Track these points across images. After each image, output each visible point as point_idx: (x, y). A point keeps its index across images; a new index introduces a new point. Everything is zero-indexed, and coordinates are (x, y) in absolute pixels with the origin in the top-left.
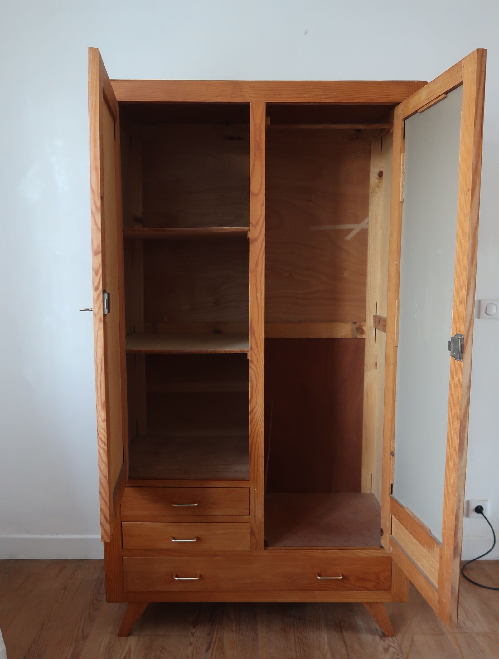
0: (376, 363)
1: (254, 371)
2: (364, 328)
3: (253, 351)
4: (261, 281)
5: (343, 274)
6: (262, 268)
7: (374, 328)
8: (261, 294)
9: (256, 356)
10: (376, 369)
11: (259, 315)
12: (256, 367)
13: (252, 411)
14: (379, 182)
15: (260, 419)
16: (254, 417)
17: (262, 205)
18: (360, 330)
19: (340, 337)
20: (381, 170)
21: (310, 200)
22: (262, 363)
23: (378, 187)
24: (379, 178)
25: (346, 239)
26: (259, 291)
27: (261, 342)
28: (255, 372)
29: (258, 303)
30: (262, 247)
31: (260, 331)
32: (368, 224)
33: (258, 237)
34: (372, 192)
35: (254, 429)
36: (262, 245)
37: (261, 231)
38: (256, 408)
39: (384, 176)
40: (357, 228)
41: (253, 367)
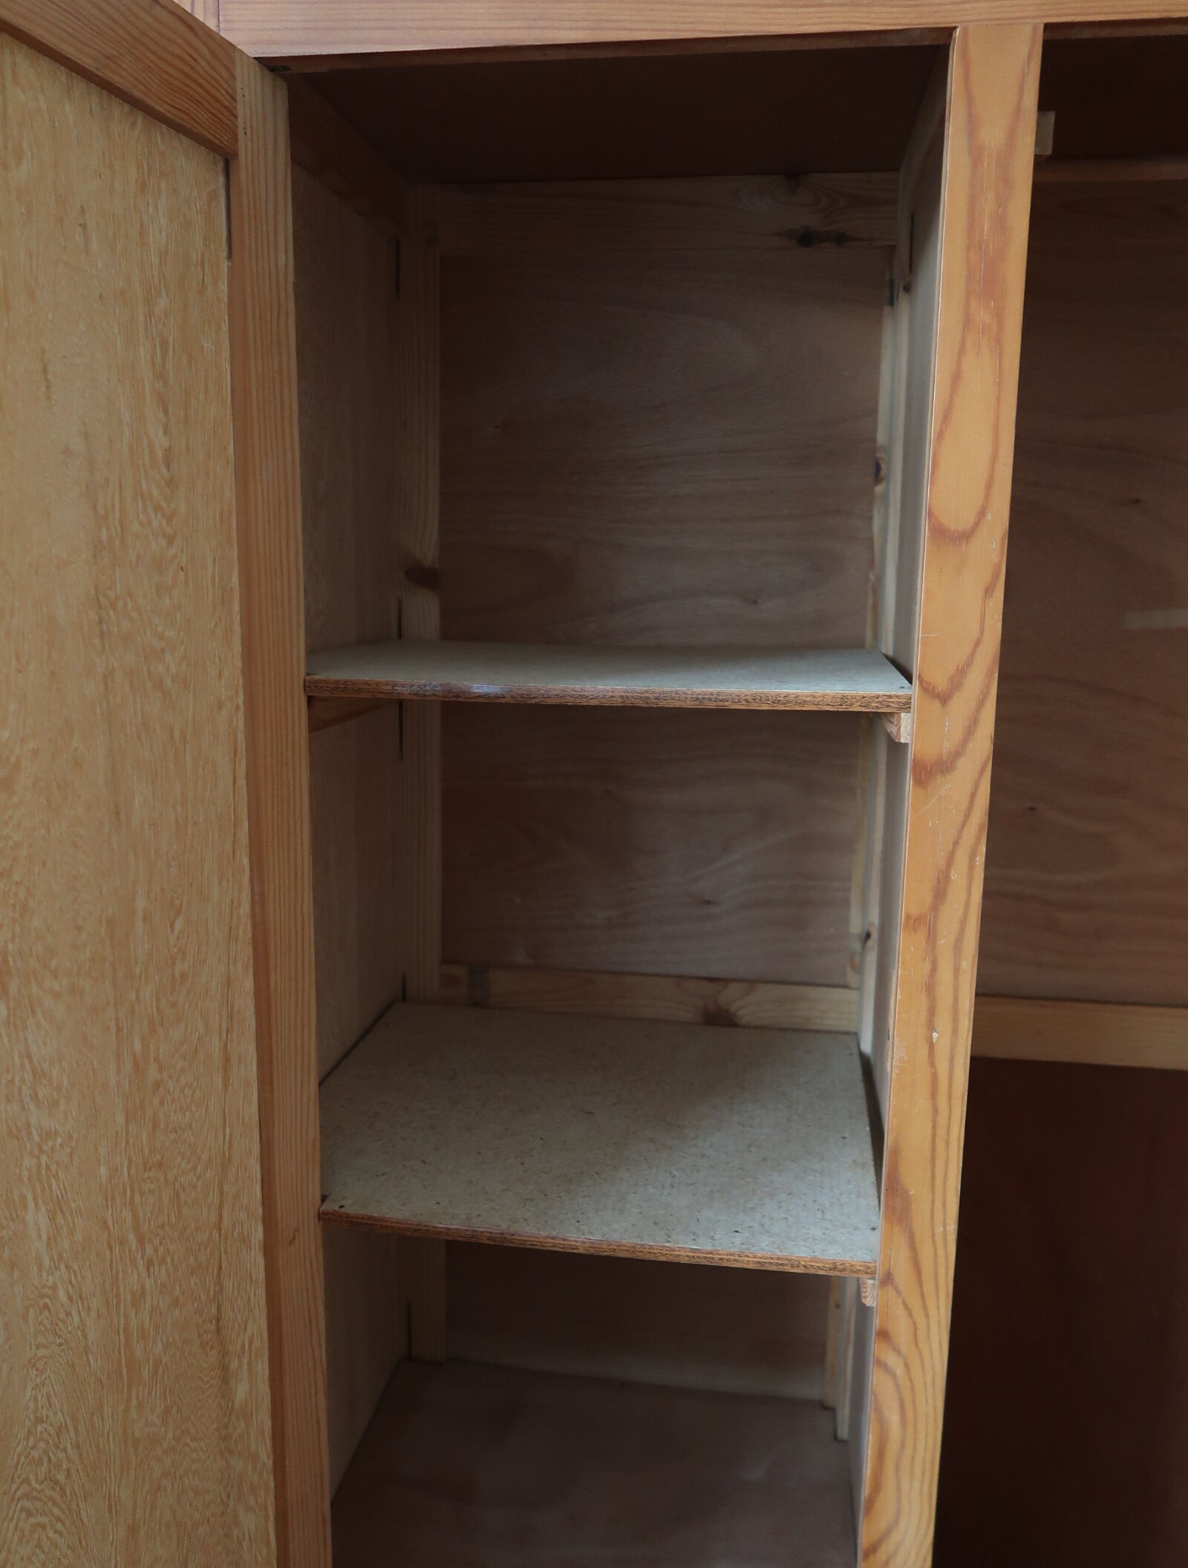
1: (894, 1377)
3: (898, 1292)
4: (957, 970)
6: (967, 906)
8: (955, 1031)
9: (910, 1315)
11: (934, 1128)
12: (906, 1365)
13: (873, 1549)
17: (988, 591)
21: (1137, 501)
22: (936, 1354)
26: (943, 1020)
27: (941, 1253)
28: (897, 1386)
29: (934, 1077)
30: (972, 802)
31: (938, 1204)
33: (958, 754)
36: (973, 796)
37: (974, 722)
38: (895, 1537)
41: (892, 1360)
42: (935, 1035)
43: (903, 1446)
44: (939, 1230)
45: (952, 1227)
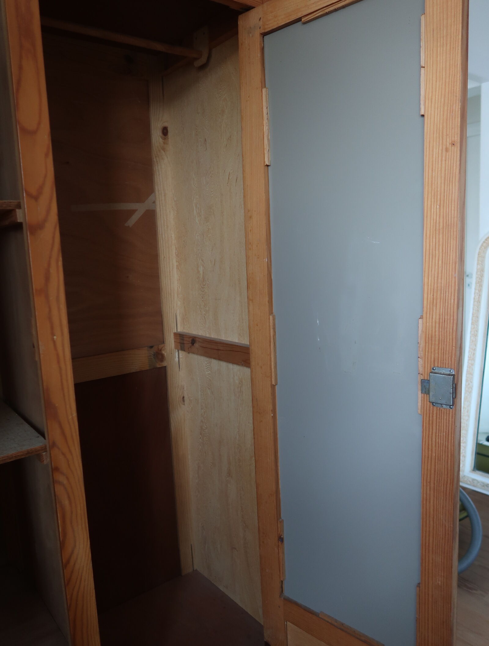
0: (183, 397)
2: (163, 352)
5: (128, 277)
6: (58, 283)
7: (177, 350)
10: (183, 406)
12: (66, 477)
14: (164, 143)
18: (159, 356)
19: (134, 371)
20: (166, 124)
22: (78, 467)
23: (164, 149)
24: (164, 137)
25: (126, 225)
26: (57, 330)
27: (72, 427)
28: (65, 489)
31: (68, 407)
32: (154, 202)
33: (45, 221)
34: (156, 157)
38: (76, 552)
39: (170, 134)
40: (140, 209)
41: (62, 479)
42: (55, 337)
43: (72, 513)
44: (70, 417)
45: (75, 414)
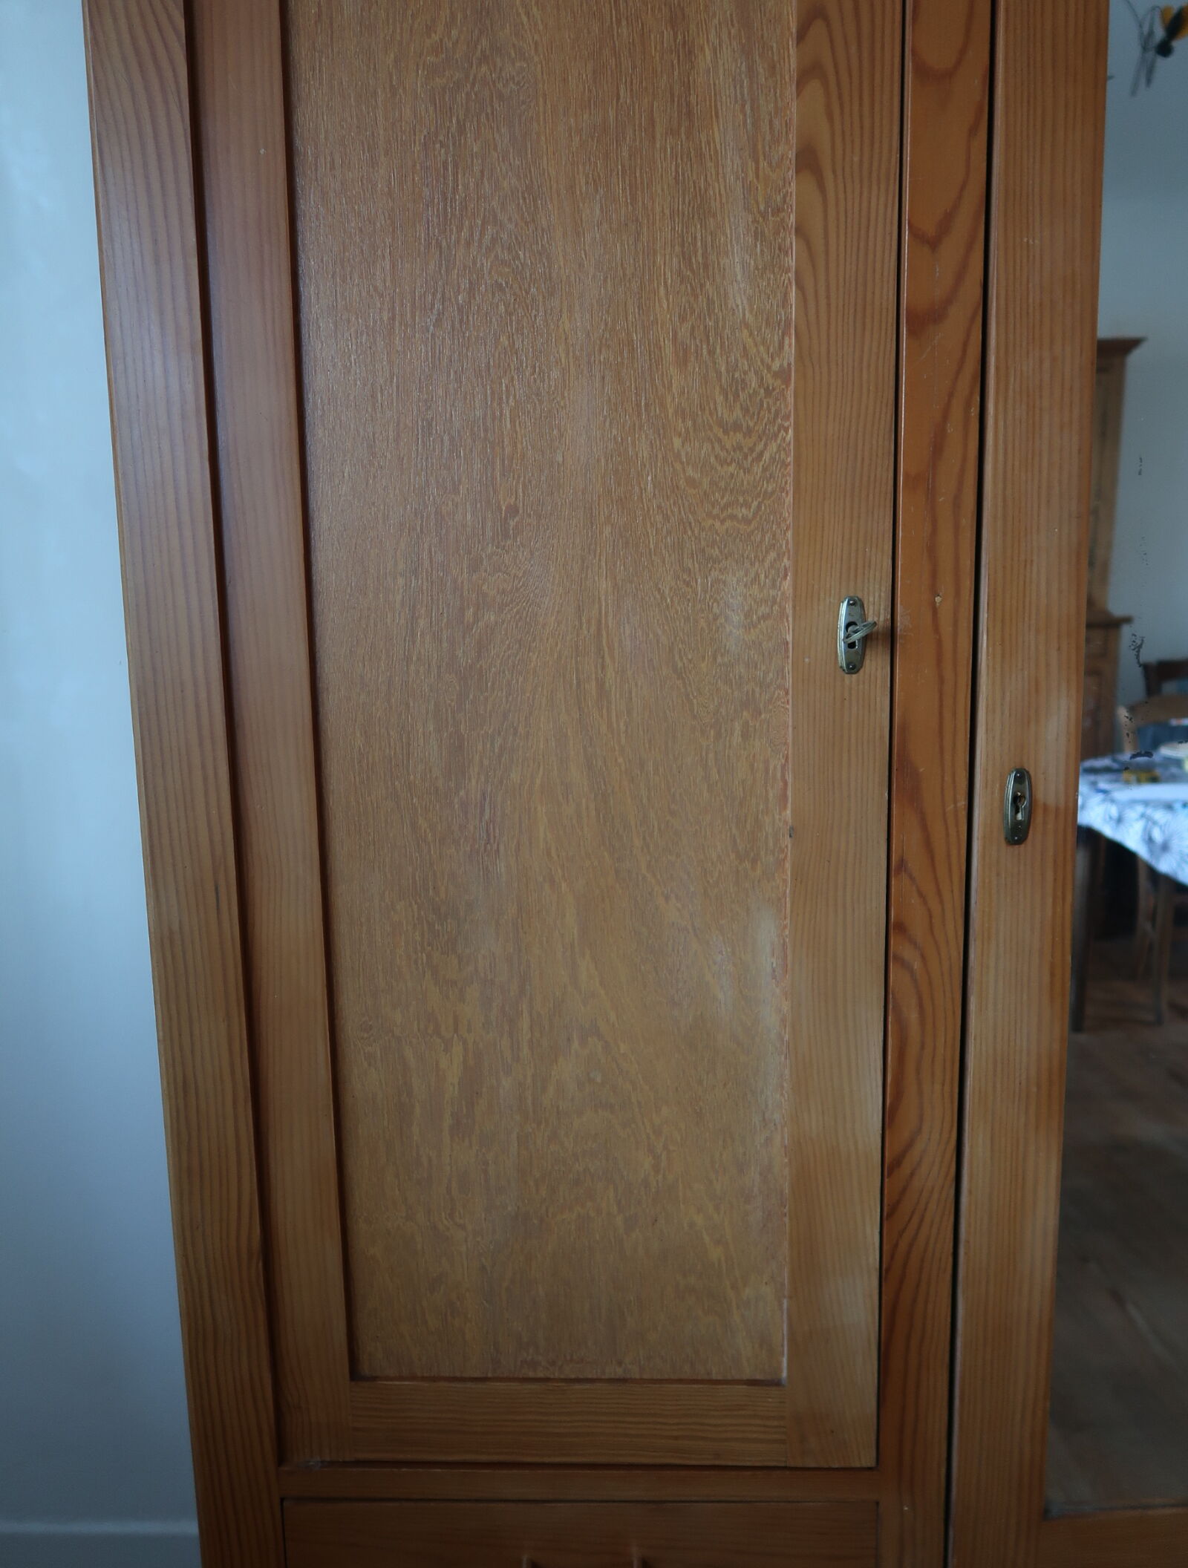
1: (911, 971)
3: (912, 878)
4: (957, 528)
8: (958, 594)
9: (925, 902)
11: (941, 699)
12: (923, 957)
13: (898, 1162)
15: (935, 1196)
16: (904, 1191)
17: (974, 131)
26: (946, 580)
27: (952, 832)
28: (915, 981)
29: (939, 643)
30: (964, 351)
31: (948, 778)
33: (948, 301)
35: (903, 1246)
36: (965, 344)
38: (918, 1147)
41: (908, 953)
42: (938, 599)
43: (922, 1047)
44: (950, 808)
